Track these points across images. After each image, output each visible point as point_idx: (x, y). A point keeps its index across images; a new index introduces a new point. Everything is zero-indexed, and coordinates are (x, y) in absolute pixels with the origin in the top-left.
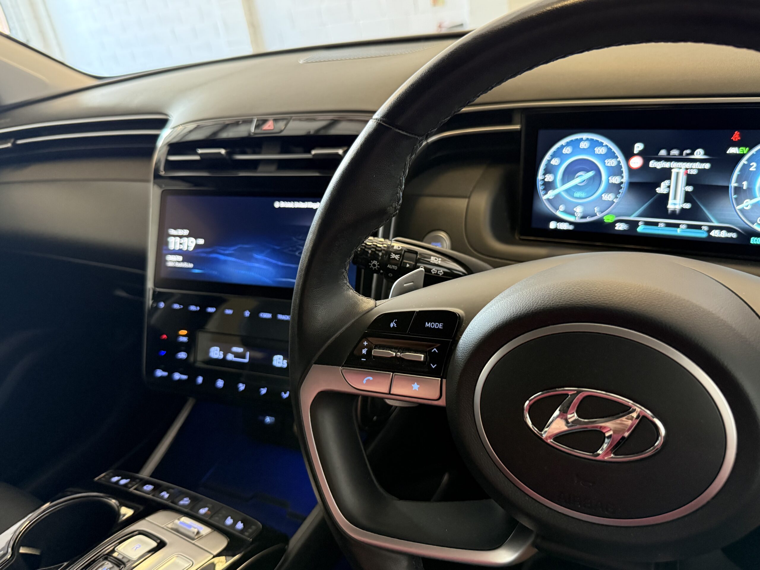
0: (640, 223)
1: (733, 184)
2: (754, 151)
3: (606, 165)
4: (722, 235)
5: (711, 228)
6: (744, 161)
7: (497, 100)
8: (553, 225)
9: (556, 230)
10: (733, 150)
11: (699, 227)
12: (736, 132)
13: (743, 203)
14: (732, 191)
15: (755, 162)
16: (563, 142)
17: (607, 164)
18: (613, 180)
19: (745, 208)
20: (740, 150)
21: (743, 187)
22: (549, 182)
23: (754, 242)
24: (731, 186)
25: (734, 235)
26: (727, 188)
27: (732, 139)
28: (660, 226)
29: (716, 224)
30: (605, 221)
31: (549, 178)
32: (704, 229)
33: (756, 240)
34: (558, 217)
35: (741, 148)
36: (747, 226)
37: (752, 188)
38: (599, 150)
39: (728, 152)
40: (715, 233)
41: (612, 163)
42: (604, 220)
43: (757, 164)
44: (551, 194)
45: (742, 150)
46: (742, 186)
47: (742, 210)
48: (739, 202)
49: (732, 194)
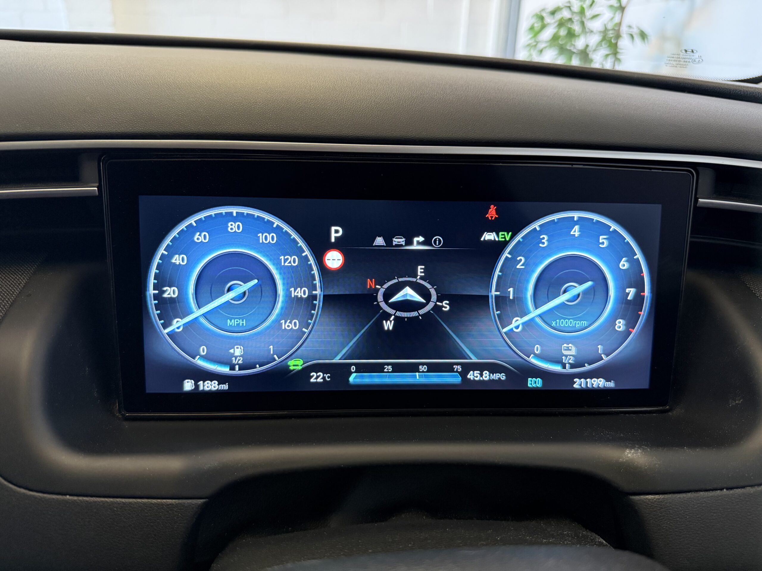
0: (353, 369)
1: (494, 293)
2: (519, 237)
3: (283, 264)
4: (486, 377)
5: (467, 368)
6: (506, 254)
7: (38, 129)
8: (188, 385)
9: (196, 394)
10: (489, 236)
11: (449, 368)
12: (492, 206)
13: (512, 324)
14: (492, 302)
15: (523, 256)
16: (192, 220)
17: (285, 262)
18: (298, 293)
19: (515, 330)
20: (500, 236)
21: (509, 297)
22: (171, 300)
23: (533, 384)
24: (492, 296)
25: (502, 377)
26: (486, 298)
27: (486, 216)
28: (388, 369)
29: (474, 360)
30: (292, 368)
31: (170, 292)
32: (457, 369)
33: (535, 382)
34: (198, 366)
35: (500, 233)
36: (520, 359)
37: (522, 298)
38: (266, 238)
39: (482, 239)
40: (473, 375)
41: (293, 261)
42: (289, 366)
43: (526, 259)
44: (177, 324)
45: (503, 236)
46: (507, 295)
47: (510, 334)
48: (504, 321)
49: (495, 311)
